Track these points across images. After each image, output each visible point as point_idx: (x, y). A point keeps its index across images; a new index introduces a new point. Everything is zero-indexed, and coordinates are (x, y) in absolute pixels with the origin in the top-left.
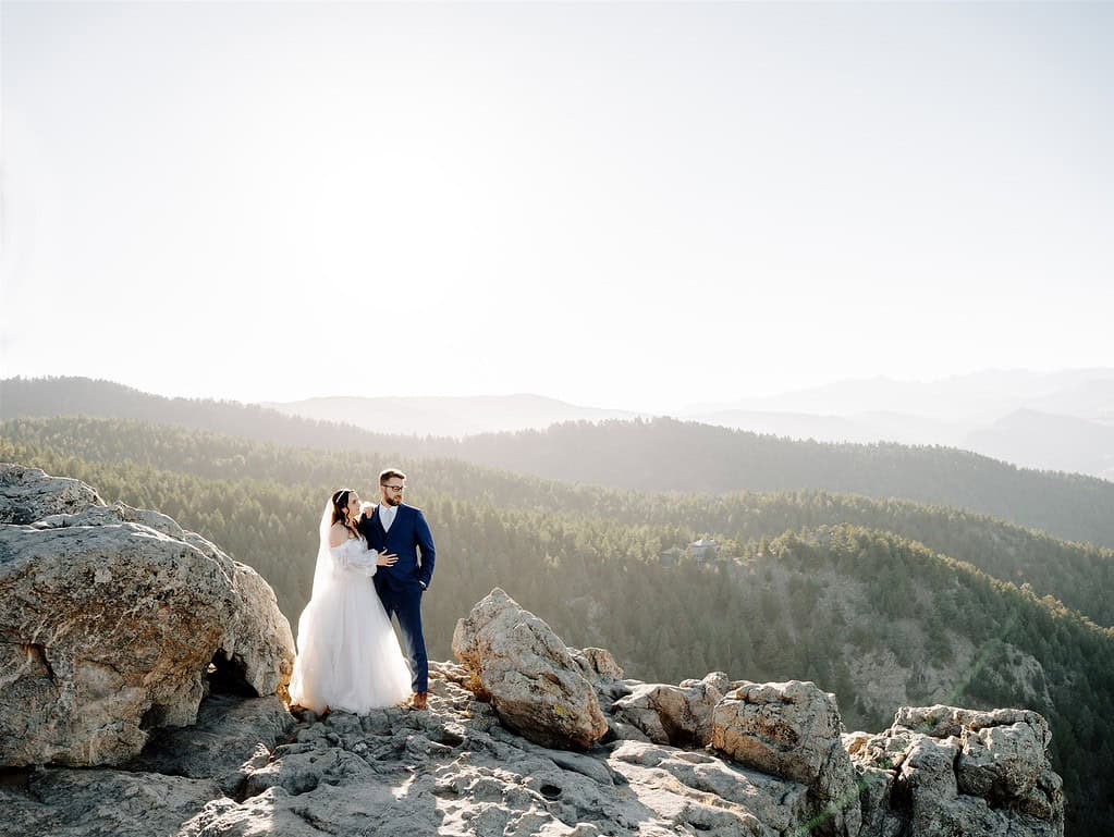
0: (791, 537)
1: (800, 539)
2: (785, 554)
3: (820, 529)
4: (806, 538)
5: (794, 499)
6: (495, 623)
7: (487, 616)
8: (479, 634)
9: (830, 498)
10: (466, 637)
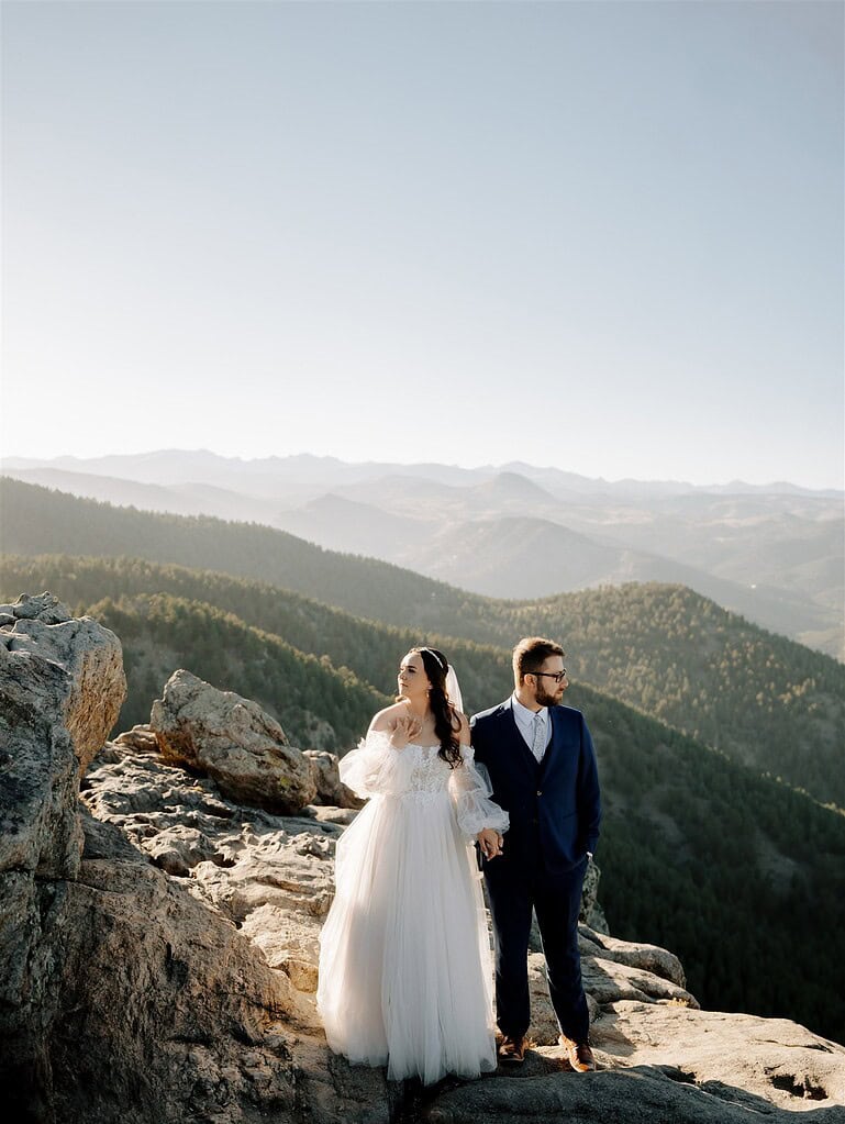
0: (109, 605)
1: (118, 607)
3: (139, 598)
4: (124, 606)
5: (113, 566)
6: (196, 704)
7: (183, 698)
8: (180, 715)
9: (148, 567)
10: (166, 718)
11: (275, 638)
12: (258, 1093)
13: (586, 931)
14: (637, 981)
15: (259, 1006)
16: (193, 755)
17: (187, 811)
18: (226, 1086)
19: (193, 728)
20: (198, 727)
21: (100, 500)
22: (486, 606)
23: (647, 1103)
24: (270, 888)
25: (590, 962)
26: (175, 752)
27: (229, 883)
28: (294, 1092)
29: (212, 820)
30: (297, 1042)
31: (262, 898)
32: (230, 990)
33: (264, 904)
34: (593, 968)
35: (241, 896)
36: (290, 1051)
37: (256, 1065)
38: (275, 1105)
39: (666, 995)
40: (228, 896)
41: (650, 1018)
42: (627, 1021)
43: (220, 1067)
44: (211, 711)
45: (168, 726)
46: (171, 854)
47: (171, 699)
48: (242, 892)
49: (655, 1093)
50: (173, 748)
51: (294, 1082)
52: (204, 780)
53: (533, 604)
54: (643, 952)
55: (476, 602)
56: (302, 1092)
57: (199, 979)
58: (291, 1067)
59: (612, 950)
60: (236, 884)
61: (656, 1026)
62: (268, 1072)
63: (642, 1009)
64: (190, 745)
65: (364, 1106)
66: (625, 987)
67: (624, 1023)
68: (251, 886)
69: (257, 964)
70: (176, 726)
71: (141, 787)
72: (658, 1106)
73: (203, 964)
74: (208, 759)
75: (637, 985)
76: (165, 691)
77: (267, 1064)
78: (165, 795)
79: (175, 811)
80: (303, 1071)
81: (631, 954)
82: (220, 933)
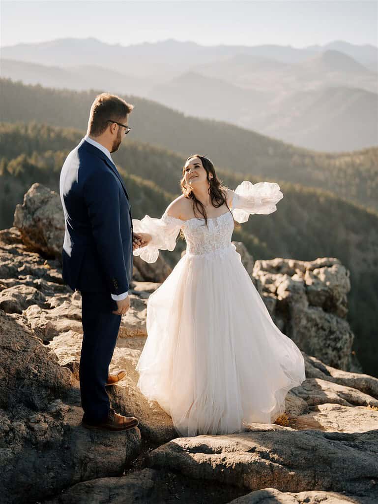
0: (25, 160)
2: (20, 173)
3: (48, 154)
4: (36, 160)
5: (26, 130)
6: (48, 207)
7: (38, 203)
8: (35, 216)
9: (53, 131)
10: (25, 217)
11: (149, 183)
12: (36, 438)
13: (320, 365)
14: (344, 394)
15: (47, 387)
16: (45, 244)
17: (34, 279)
18: (14, 433)
19: (44, 224)
20: (47, 223)
21: (15, 79)
22: (312, 157)
23: (298, 447)
24: (75, 321)
25: (313, 381)
26: (33, 242)
27: (46, 317)
28: (62, 438)
29: (52, 286)
30: (69, 410)
31: (68, 327)
32: (27, 376)
33: (67, 331)
34: (314, 385)
35: (52, 326)
36: (63, 414)
37: (38, 422)
38: (48, 446)
39: (364, 404)
40: (43, 325)
41: (342, 414)
42: (325, 416)
43: (12, 422)
44: (57, 212)
45: (27, 224)
46: (10, 301)
47: (29, 204)
48: (54, 323)
49: (305, 441)
50: (31, 239)
51: (63, 433)
52: (52, 261)
53: (348, 155)
54: (358, 379)
55: (303, 154)
56: (66, 439)
57: (4, 368)
58: (62, 424)
59: (334, 377)
60: (51, 318)
61: (346, 419)
62: (45, 426)
63: (339, 409)
64: (43, 238)
65: (108, 449)
66: (332, 396)
67: (323, 417)
68: (62, 320)
69: (50, 363)
70: (33, 223)
71: (4, 263)
72: (305, 449)
73: (9, 360)
74: (54, 246)
75: (342, 396)
76: (25, 199)
77: (45, 422)
78: (19, 269)
79: (26, 278)
80: (69, 426)
81: (349, 379)
82: (27, 344)
